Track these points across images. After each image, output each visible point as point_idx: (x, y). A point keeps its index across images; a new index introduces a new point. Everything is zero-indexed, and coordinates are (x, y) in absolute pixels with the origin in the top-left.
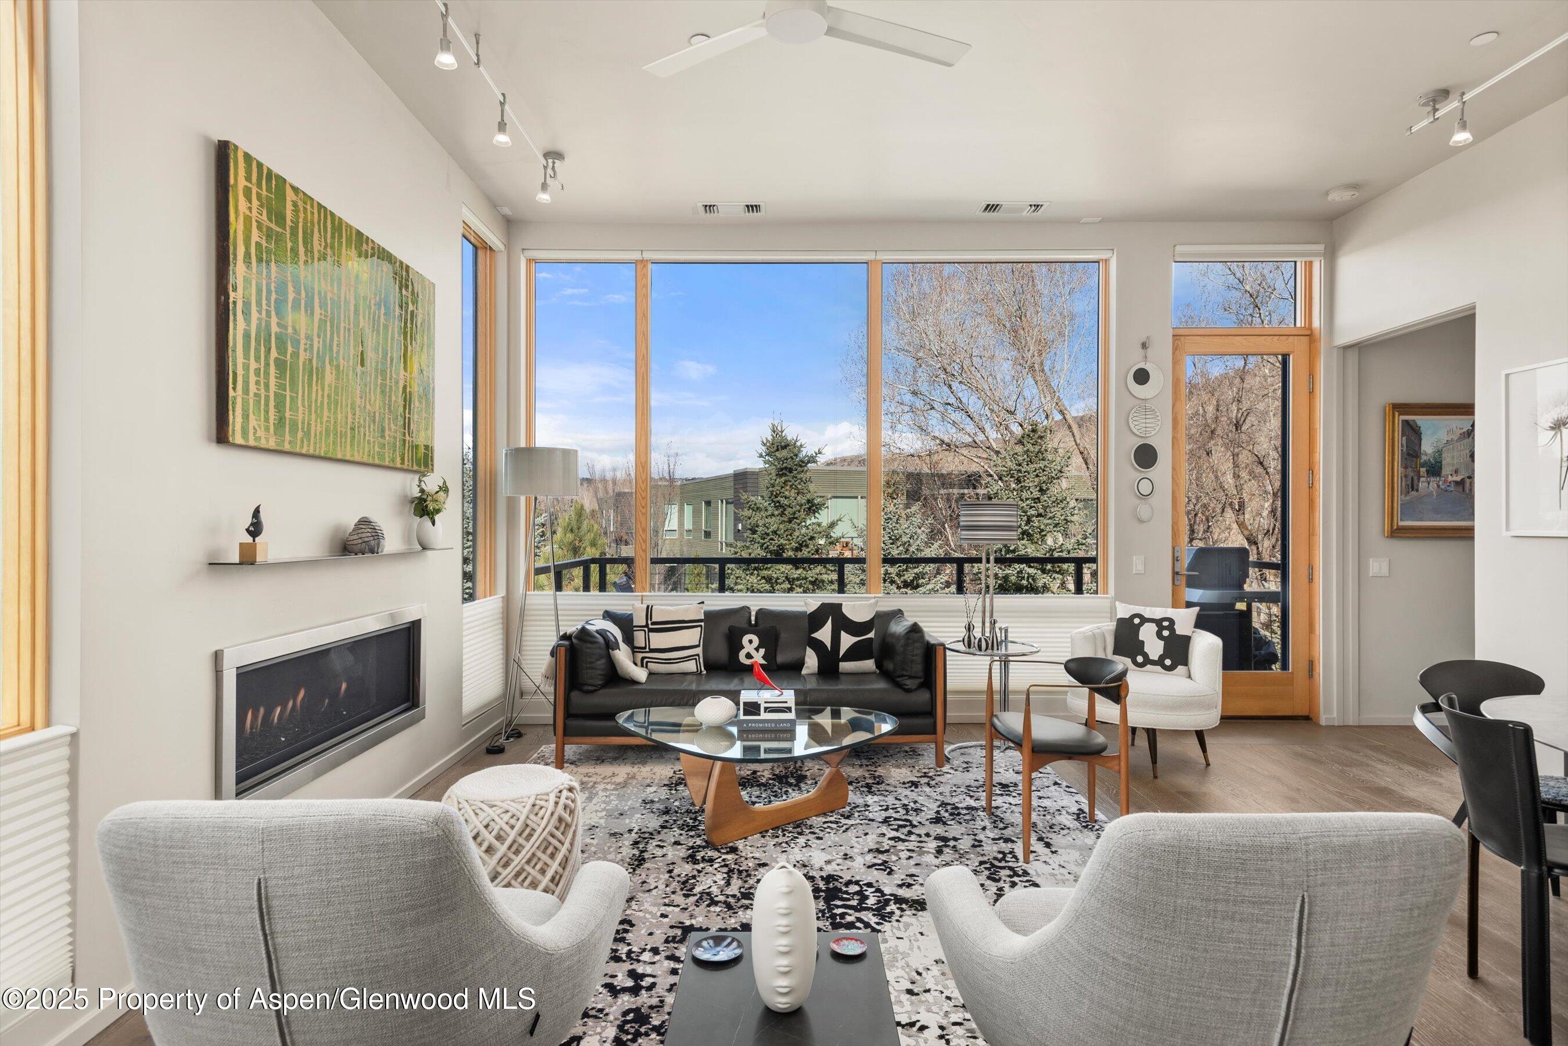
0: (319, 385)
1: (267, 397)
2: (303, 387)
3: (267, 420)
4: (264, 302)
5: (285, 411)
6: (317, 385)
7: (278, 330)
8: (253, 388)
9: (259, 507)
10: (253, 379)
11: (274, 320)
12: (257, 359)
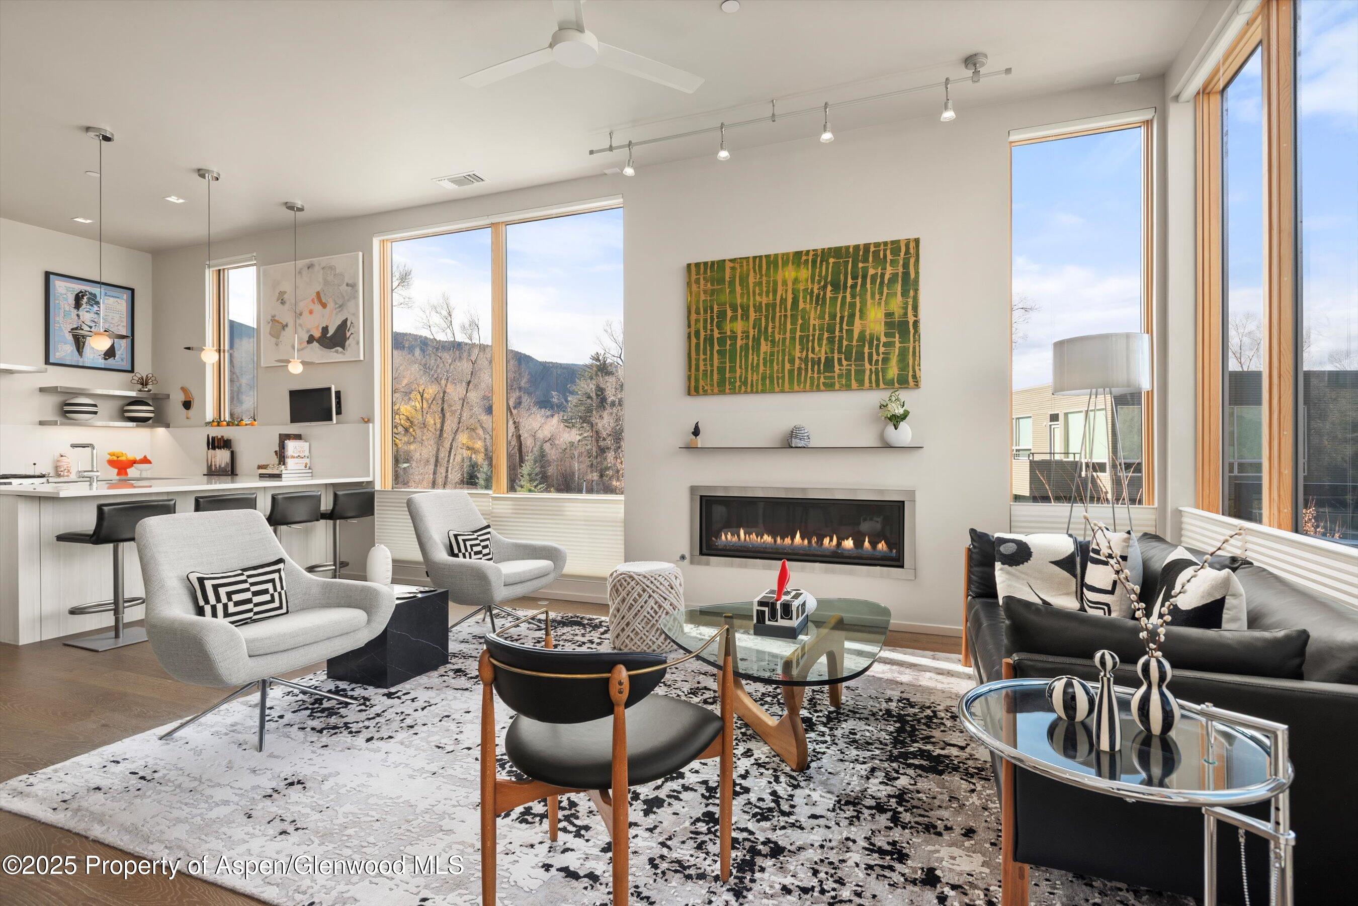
0: (755, 355)
1: (712, 371)
2: (741, 361)
3: (712, 380)
4: (709, 326)
5: (725, 374)
6: (753, 355)
7: (719, 336)
8: (702, 368)
9: (697, 423)
10: (702, 363)
11: (716, 331)
12: (705, 353)
